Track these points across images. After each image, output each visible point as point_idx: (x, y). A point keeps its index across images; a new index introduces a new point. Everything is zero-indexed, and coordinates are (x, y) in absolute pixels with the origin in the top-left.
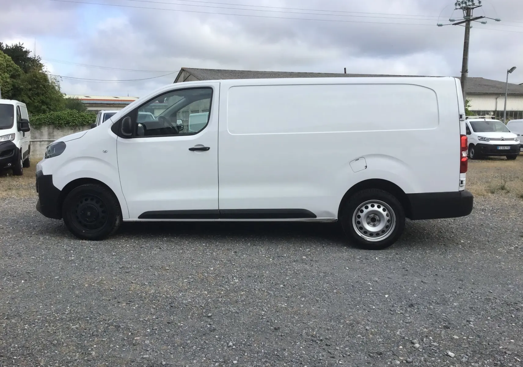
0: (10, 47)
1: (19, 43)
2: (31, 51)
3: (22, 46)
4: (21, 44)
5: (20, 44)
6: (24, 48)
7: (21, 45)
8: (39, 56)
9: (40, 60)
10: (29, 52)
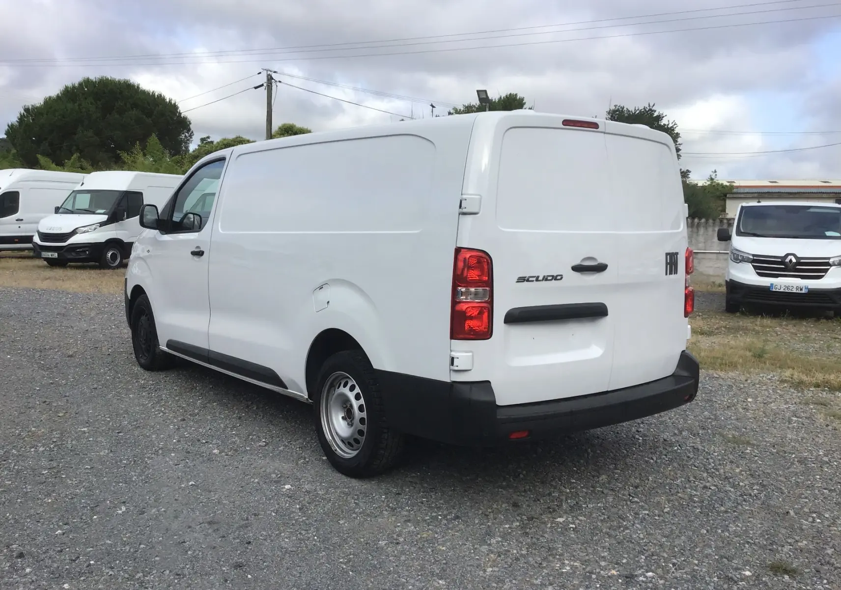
0: (632, 112)
1: (649, 104)
2: (666, 116)
3: (653, 109)
4: (651, 105)
5: (649, 106)
6: (655, 111)
7: (651, 108)
8: (674, 121)
9: (675, 128)
10: (663, 117)
